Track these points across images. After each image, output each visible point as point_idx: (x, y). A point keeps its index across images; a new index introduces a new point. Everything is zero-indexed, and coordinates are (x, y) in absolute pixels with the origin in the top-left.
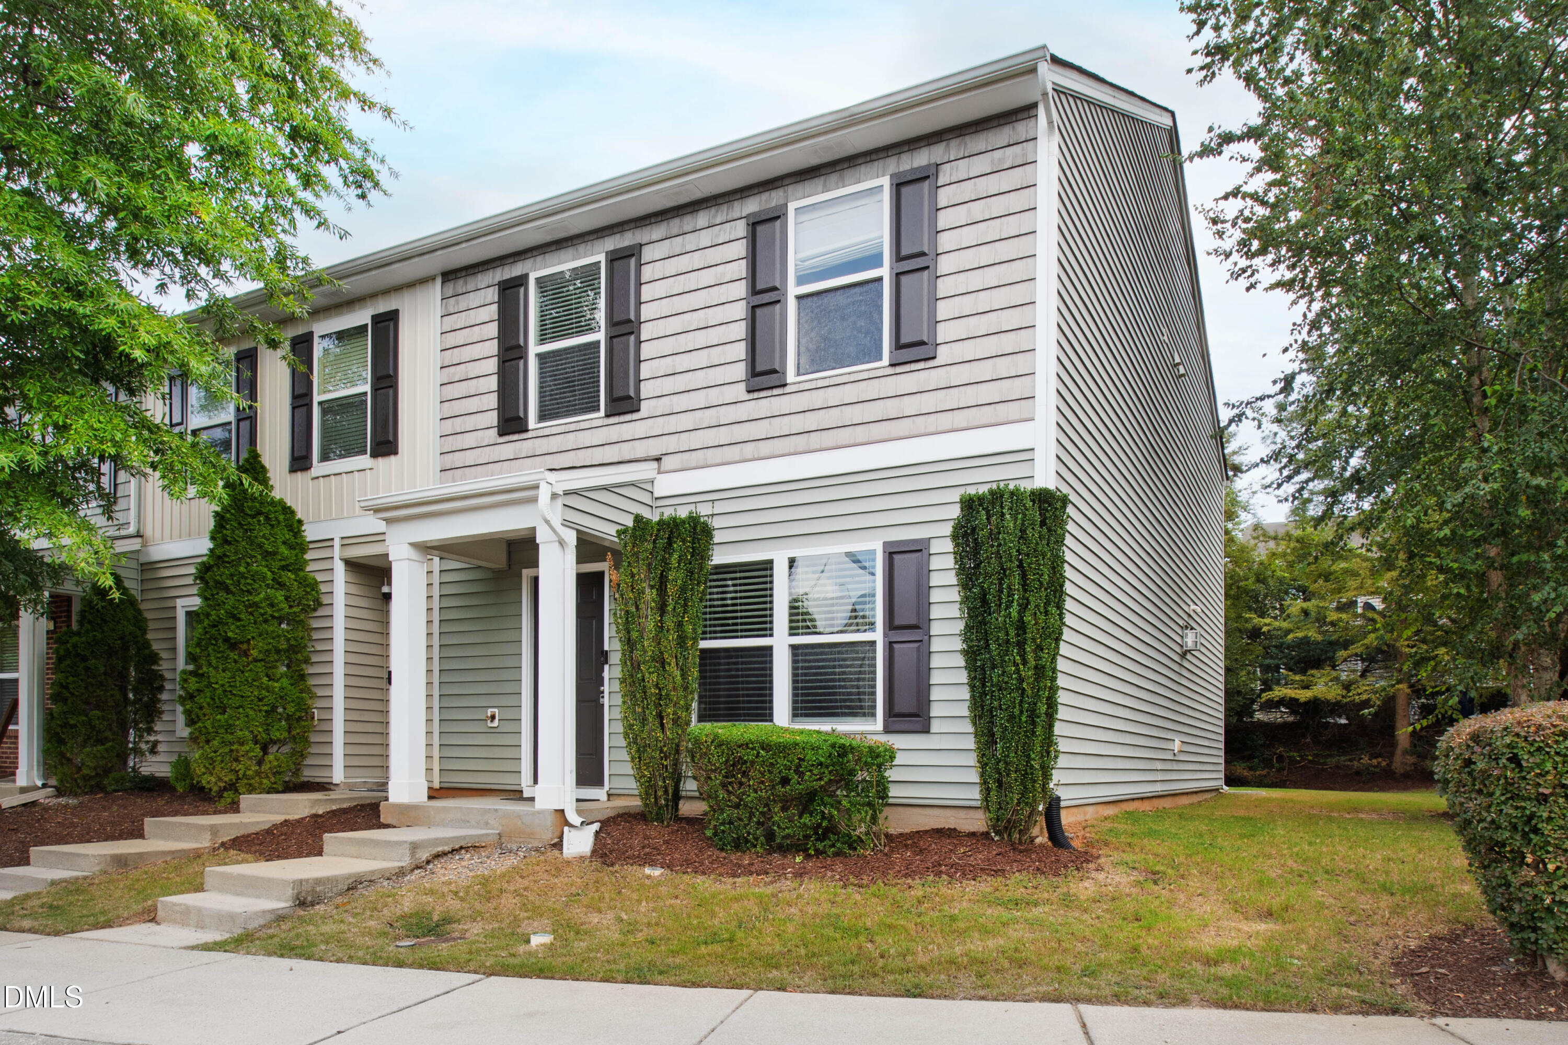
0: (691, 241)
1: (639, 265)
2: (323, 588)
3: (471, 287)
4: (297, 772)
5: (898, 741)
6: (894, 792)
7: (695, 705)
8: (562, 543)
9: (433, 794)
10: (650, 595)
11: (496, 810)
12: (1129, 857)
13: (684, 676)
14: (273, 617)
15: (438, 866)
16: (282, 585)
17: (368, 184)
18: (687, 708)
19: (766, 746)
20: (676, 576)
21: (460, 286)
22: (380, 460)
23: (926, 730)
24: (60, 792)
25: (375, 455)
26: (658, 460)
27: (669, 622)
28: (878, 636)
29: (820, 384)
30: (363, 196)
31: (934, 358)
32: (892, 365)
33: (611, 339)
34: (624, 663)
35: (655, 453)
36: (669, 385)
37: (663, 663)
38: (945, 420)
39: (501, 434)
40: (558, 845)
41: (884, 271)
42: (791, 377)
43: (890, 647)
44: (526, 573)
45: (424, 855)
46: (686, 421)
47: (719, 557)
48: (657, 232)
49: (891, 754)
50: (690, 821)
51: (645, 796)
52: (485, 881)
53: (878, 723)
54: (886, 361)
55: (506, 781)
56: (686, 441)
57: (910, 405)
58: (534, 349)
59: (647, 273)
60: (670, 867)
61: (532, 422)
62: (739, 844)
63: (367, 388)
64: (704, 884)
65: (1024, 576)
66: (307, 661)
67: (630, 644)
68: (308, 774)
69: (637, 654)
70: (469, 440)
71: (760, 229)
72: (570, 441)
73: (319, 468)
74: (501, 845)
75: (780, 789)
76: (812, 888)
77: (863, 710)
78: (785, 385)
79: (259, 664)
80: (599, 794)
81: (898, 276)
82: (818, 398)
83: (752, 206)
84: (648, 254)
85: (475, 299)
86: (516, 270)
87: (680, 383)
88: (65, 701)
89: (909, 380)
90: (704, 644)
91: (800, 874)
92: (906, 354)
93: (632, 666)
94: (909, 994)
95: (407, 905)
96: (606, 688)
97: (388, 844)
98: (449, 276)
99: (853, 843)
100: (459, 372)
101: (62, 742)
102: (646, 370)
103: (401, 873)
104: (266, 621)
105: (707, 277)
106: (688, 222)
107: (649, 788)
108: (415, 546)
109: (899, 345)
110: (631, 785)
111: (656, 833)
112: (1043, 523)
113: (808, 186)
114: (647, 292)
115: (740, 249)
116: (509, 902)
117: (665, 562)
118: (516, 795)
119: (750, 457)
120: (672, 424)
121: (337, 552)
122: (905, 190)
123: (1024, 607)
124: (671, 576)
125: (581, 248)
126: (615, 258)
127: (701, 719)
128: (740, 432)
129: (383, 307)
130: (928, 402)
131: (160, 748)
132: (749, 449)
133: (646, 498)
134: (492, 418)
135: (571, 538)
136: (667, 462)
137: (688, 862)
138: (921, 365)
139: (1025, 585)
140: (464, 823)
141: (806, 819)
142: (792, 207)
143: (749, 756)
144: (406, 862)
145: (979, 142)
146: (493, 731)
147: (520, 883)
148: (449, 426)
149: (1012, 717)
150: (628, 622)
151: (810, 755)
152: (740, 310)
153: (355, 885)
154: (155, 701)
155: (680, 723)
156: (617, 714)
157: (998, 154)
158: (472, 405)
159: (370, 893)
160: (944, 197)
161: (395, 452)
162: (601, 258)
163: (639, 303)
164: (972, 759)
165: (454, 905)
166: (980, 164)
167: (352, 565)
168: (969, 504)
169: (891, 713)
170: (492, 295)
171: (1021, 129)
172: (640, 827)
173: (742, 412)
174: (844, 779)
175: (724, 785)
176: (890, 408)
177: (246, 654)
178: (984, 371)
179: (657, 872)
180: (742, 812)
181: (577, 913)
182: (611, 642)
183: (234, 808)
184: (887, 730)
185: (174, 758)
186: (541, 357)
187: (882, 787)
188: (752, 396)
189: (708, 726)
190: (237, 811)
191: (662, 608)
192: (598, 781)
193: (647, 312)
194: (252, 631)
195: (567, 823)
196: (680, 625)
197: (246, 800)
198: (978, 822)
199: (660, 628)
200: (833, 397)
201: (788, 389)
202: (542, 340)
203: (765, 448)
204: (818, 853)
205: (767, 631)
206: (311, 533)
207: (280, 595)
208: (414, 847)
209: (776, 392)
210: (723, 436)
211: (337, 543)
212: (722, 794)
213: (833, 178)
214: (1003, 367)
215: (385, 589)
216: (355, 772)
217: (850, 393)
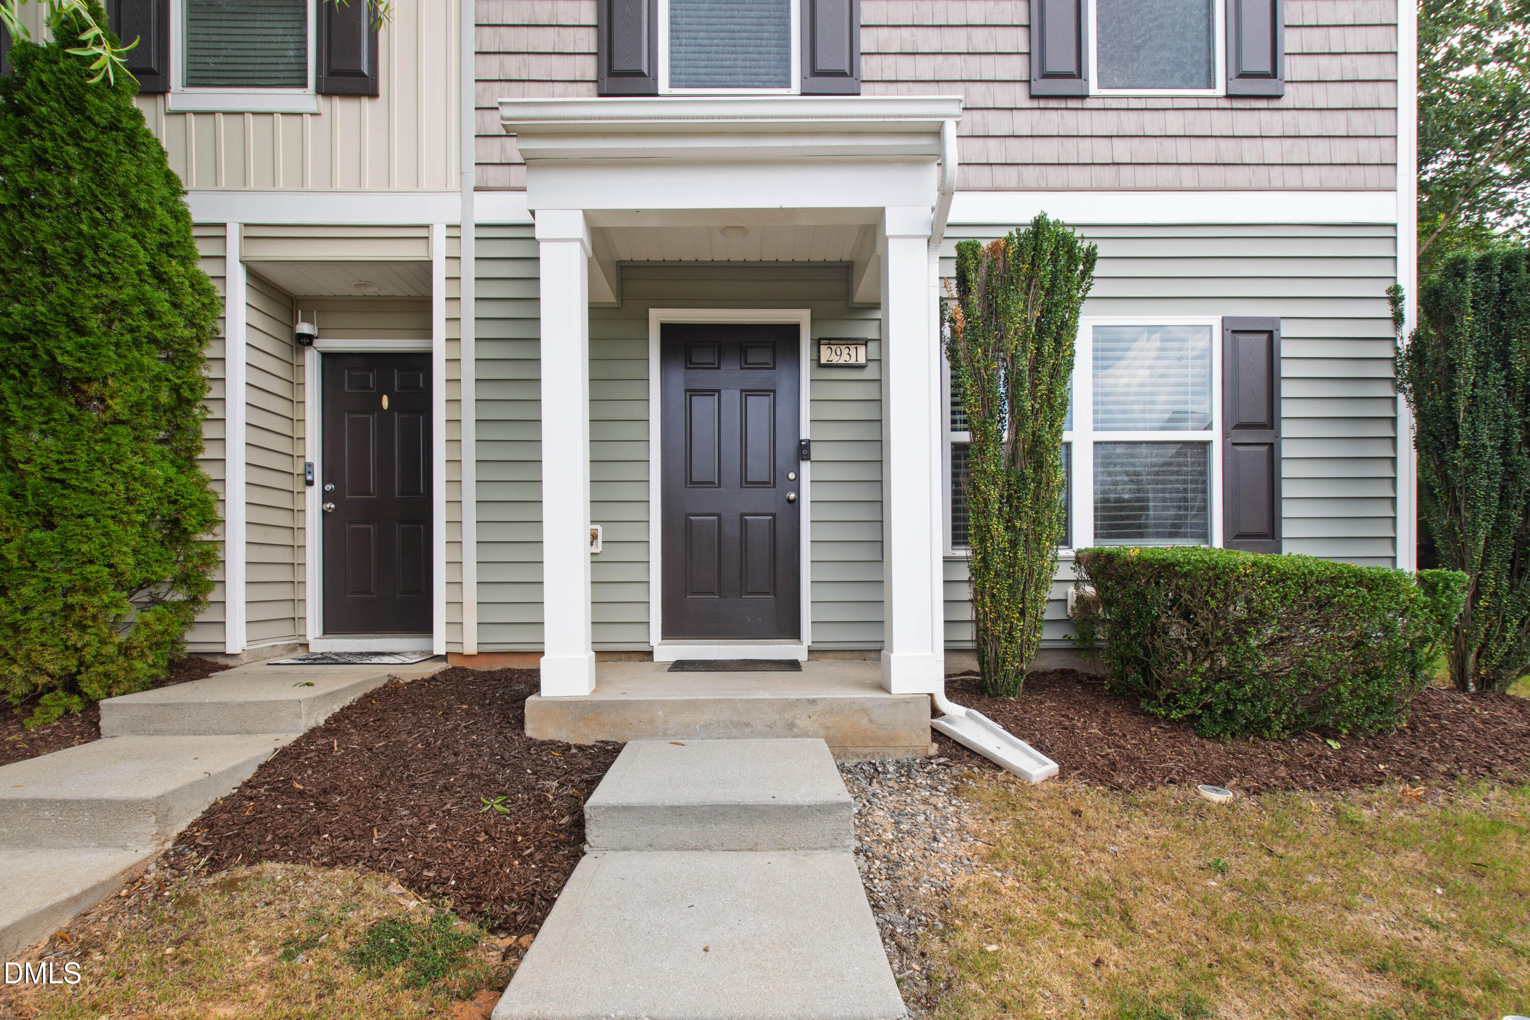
11: (813, 702)
14: (153, 340)
16: (161, 279)
22: (337, 102)
25: (325, 91)
28: (1215, 436)
29: (1134, 104)
31: (1278, 97)
32: (1229, 97)
36: (907, 68)
39: (603, 93)
42: (1093, 88)
43: (1231, 449)
44: (656, 315)
54: (1220, 90)
57: (1250, 151)
61: (663, 85)
73: (183, 95)
78: (1084, 97)
79: (121, 429)
82: (1129, 122)
87: (924, 67)
89: (1248, 119)
92: (1244, 86)
102: (869, 40)
104: (137, 344)
109: (1236, 72)
119: (1032, 185)
121: (234, 248)
130: (1273, 151)
132: (1032, 175)
134: (584, 66)
138: (1263, 104)
148: (493, 67)
158: (544, 39)
161: (373, 94)
167: (254, 274)
169: (1235, 532)
173: (1023, 123)
176: (1227, 149)
178: (1336, 124)
188: (1035, 104)
200: (1152, 123)
201: (1088, 103)
203: (1055, 176)
207: (160, 298)
209: (1071, 104)
210: (993, 150)
211: (234, 234)
214: (1360, 123)
215: (304, 328)
216: (261, 631)
217: (1174, 123)
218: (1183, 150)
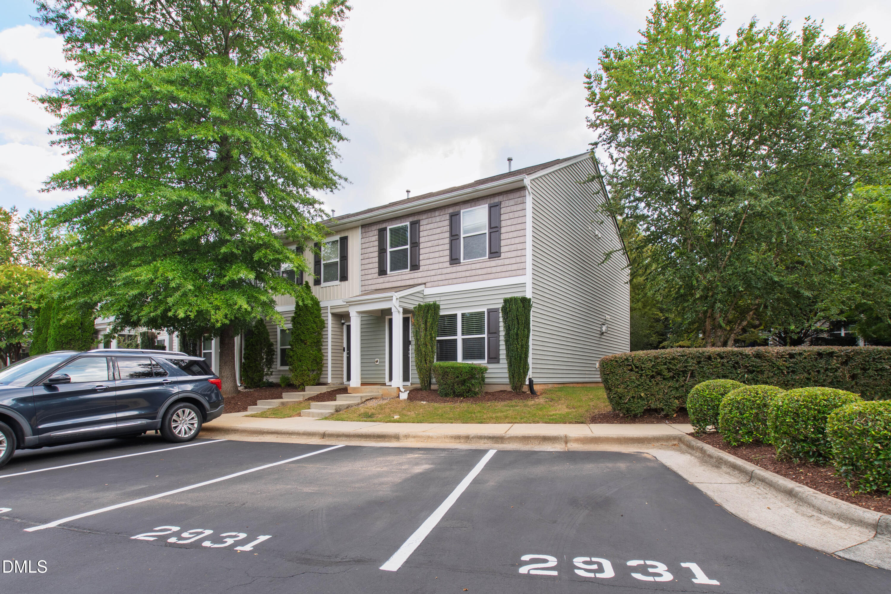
0: (434, 220)
1: (419, 226)
2: (326, 322)
3: (370, 230)
4: (319, 379)
5: (490, 366)
6: (487, 380)
7: (435, 357)
8: (399, 312)
9: (363, 384)
10: (423, 326)
11: (379, 389)
12: (547, 396)
13: (432, 349)
14: (313, 332)
15: (367, 402)
16: (315, 322)
17: (334, 187)
18: (433, 358)
19: (452, 368)
20: (430, 320)
21: (367, 229)
22: (343, 282)
23: (498, 362)
24: (246, 388)
25: (341, 281)
26: (425, 284)
27: (428, 333)
28: (486, 336)
29: (470, 263)
30: (332, 191)
31: (500, 257)
32: (489, 258)
33: (411, 248)
34: (415, 345)
35: (424, 282)
36: (428, 262)
37: (426, 345)
38: (503, 274)
39: (379, 275)
40: (399, 397)
41: (487, 231)
42: (462, 261)
43: (489, 338)
44: (387, 318)
45: (364, 400)
46: (433, 273)
47: (442, 313)
48: (424, 217)
49: (486, 369)
50: (434, 390)
51: (421, 383)
52: (380, 406)
53: (486, 361)
54: (487, 257)
55: (381, 381)
56: (433, 278)
57: (494, 270)
58: (389, 250)
59: (422, 228)
60: (428, 401)
61: (388, 272)
62: (446, 395)
63: (338, 260)
64: (436, 405)
65: (518, 321)
66: (322, 345)
67: (417, 340)
68: (322, 380)
69: (419, 343)
70: (370, 277)
71: (453, 217)
72: (399, 278)
73: (323, 284)
74: (382, 398)
75: (457, 379)
76: (464, 405)
77: (482, 357)
79: (309, 347)
80: (409, 384)
81: (490, 233)
82: (469, 267)
83: (451, 210)
84: (422, 223)
85: (371, 234)
86: (383, 226)
87: (431, 261)
88: (249, 359)
89: (493, 263)
90: (438, 338)
91: (461, 402)
92: (492, 255)
93: (418, 345)
94: (479, 423)
95: (362, 411)
96: (410, 352)
97: (355, 397)
98: (363, 226)
99: (476, 394)
100: (366, 256)
101: (247, 372)
102: (421, 257)
103: (358, 404)
104: (311, 334)
105: (438, 230)
106: (433, 214)
107: (422, 380)
108: (358, 312)
109: (491, 253)
110: (418, 381)
111: (424, 393)
112: (524, 307)
113: (466, 205)
114: (421, 234)
115: (447, 223)
116: (387, 410)
117: (427, 317)
118: (384, 384)
120: (429, 273)
121: (329, 311)
122: (492, 209)
123: (518, 329)
124: (428, 320)
125: (403, 220)
126: (412, 224)
127: (437, 361)
128: (448, 276)
129: (343, 235)
130: (499, 269)
131: (273, 373)
132: (450, 281)
133: (421, 296)
134: (377, 270)
135: (401, 310)
136: (428, 285)
137: (433, 400)
138: (497, 259)
139: (518, 323)
140: (372, 392)
141: (463, 387)
142: (462, 211)
143: (448, 370)
144: (359, 401)
145: (511, 196)
146: (377, 366)
147: (390, 406)
149: (515, 359)
150: (417, 334)
151: (464, 370)
152: (447, 241)
153: (348, 407)
154: (272, 358)
155: (431, 362)
156: (414, 359)
157: (516, 200)
158: (370, 266)
159: (352, 409)
160: (503, 211)
161: (347, 280)
162: (408, 224)
163: (419, 237)
164: (506, 371)
165: (373, 411)
166: (512, 202)
167: (333, 314)
168: (506, 301)
169: (489, 358)
170: (376, 232)
171: (522, 192)
172: (421, 392)
173: (448, 270)
174: (472, 377)
175: (442, 379)
176: (489, 270)
177: (305, 344)
178: (513, 261)
179: (425, 403)
180: (447, 386)
181: (405, 412)
182: (411, 338)
183: (304, 390)
184: (488, 363)
185: (281, 376)
186: (390, 252)
187: (483, 379)
188: (451, 266)
189: (438, 362)
190: (304, 391)
191: (426, 330)
192: (408, 380)
193: (422, 240)
194: (308, 337)
195: (400, 391)
196: (431, 334)
197: (307, 388)
198: (509, 388)
199: (425, 335)
200: (474, 267)
201: (461, 264)
202: (392, 247)
203: (455, 281)
204: (467, 397)
205: (455, 334)
206: (322, 305)
207: (315, 326)
208: (362, 397)
209: (458, 265)
210: (443, 277)
211: (329, 308)
212: (442, 381)
213: (473, 204)
215: (343, 321)
216: (334, 379)
217: (478, 266)
218: (480, 272)
